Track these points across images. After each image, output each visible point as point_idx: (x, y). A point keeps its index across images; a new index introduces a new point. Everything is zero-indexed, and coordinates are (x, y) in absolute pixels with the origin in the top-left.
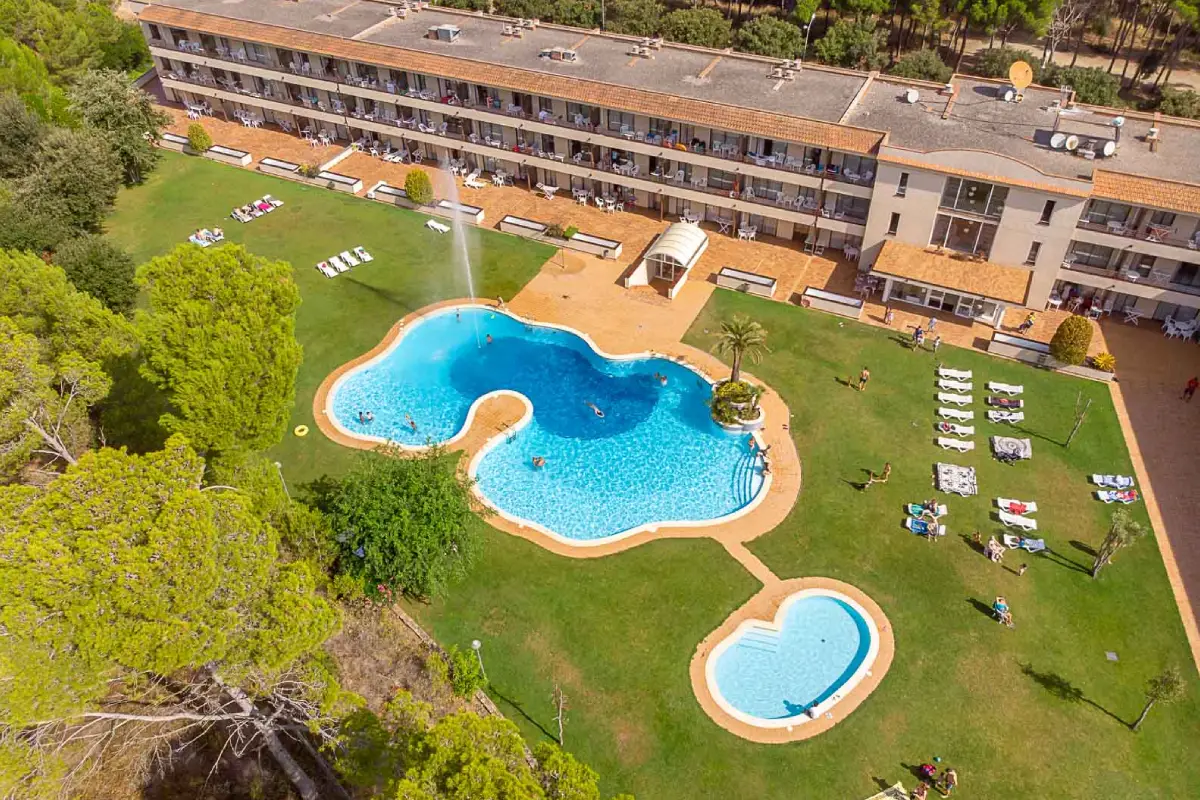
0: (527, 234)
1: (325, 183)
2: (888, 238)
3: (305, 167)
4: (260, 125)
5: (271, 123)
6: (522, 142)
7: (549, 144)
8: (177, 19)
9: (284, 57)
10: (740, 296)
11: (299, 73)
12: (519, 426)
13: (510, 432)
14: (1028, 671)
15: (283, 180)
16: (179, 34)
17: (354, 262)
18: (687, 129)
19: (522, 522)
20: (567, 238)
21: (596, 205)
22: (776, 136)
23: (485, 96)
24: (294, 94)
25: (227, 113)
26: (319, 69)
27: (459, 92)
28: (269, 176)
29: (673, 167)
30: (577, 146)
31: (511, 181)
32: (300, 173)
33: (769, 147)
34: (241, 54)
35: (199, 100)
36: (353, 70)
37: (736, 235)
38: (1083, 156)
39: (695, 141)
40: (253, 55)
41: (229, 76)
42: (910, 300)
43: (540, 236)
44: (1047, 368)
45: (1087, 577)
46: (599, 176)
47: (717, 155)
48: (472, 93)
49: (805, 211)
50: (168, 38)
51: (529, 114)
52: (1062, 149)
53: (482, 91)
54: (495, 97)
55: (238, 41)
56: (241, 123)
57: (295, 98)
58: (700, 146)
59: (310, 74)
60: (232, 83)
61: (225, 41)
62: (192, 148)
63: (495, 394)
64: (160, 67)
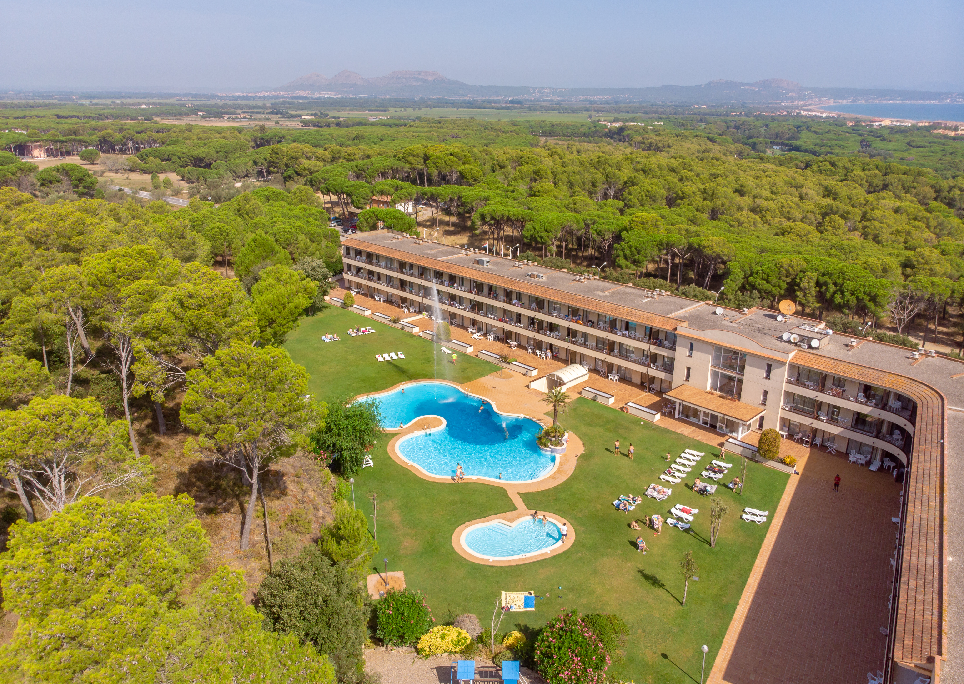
0: (490, 359)
1: (400, 326)
2: (686, 383)
3: (393, 317)
4: (384, 301)
5: (389, 301)
6: (506, 316)
7: (519, 318)
8: (358, 245)
9: (402, 266)
10: (592, 402)
11: (407, 274)
12: (434, 430)
13: (428, 432)
14: (641, 572)
15: (381, 323)
16: (359, 253)
17: (395, 357)
18: (586, 313)
19: (410, 463)
20: (509, 363)
21: (536, 354)
22: (632, 319)
23: (492, 291)
24: (403, 284)
25: (370, 294)
26: (416, 272)
27: (479, 287)
28: (376, 321)
29: (579, 335)
30: (532, 321)
31: (497, 338)
32: (391, 321)
33: (627, 326)
34: (383, 263)
35: (359, 286)
36: (432, 274)
37: (608, 377)
38: (800, 346)
39: (590, 321)
40: (389, 266)
41: (375, 275)
42: (692, 420)
43: (496, 361)
44: (757, 462)
45: (707, 546)
46: (539, 337)
47: (600, 329)
48: (485, 289)
49: (643, 364)
50: (352, 254)
51: (510, 301)
52: (789, 342)
53: (491, 288)
54: (496, 292)
55: (383, 257)
56: (374, 299)
57: (402, 286)
58: (591, 324)
59: (412, 275)
60: (375, 278)
61: (378, 256)
62: (345, 305)
63: (431, 416)
64: (345, 268)
